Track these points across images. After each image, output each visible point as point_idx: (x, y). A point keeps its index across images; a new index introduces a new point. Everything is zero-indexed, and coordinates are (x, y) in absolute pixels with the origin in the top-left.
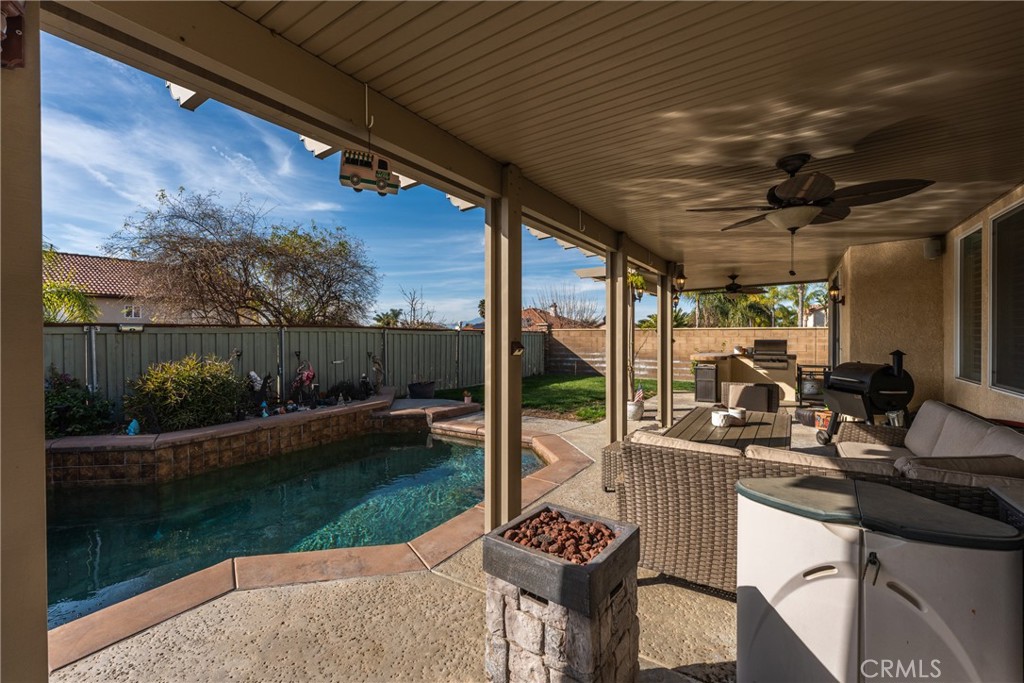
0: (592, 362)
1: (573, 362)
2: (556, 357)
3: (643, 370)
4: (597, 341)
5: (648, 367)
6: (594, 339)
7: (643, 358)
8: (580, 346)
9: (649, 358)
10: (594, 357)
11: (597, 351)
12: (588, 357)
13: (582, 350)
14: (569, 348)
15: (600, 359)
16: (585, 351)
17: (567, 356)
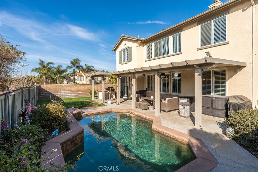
0: (57, 95)
1: (50, 95)
2: (43, 94)
3: (73, 95)
4: (58, 88)
5: (74, 94)
6: (57, 88)
7: (73, 92)
8: (52, 90)
9: (74, 92)
10: (57, 93)
11: (59, 91)
12: (55, 93)
13: (53, 91)
14: (48, 91)
15: (60, 93)
16: (54, 91)
17: (47, 93)
